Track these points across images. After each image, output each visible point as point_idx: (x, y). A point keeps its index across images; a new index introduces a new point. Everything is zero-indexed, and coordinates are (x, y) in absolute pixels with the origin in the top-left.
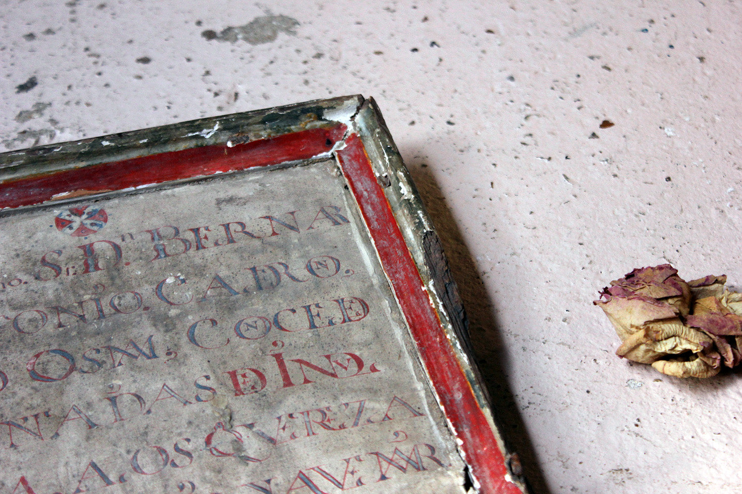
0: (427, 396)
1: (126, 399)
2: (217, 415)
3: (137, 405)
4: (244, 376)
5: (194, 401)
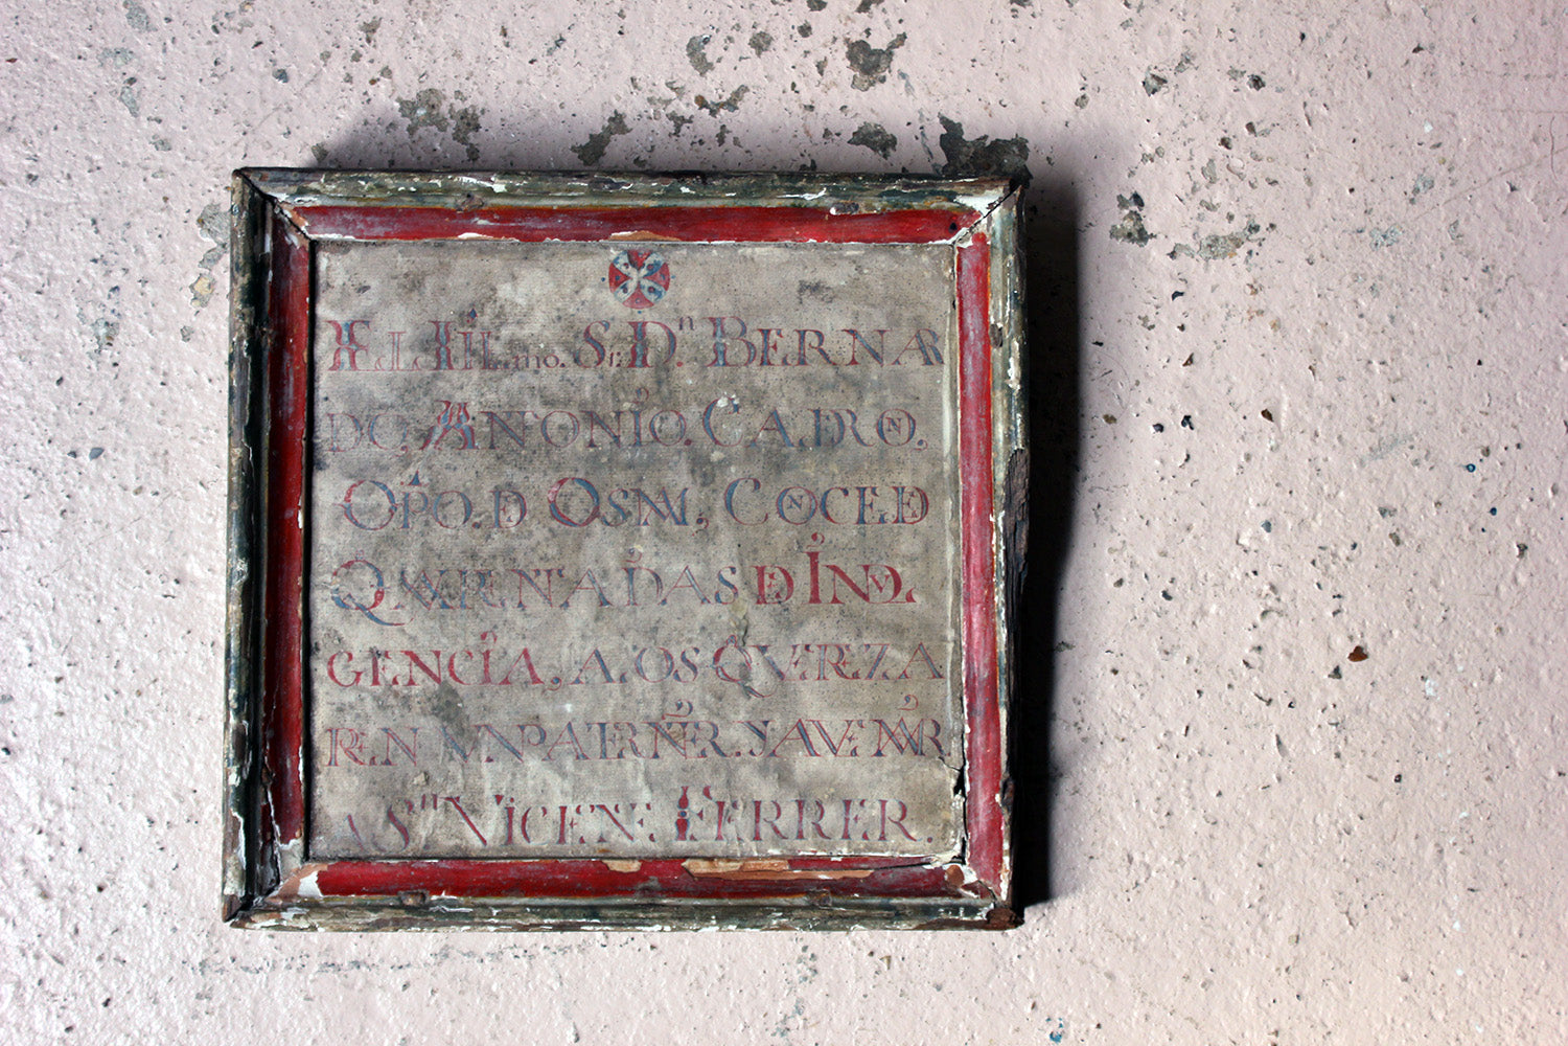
0: (954, 651)
1: (644, 575)
2: (732, 624)
3: (653, 589)
4: (772, 576)
5: (712, 600)
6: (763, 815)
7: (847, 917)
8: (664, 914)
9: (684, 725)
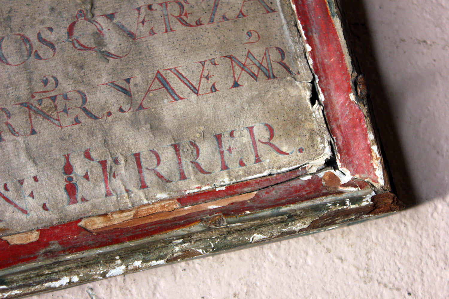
6: (144, 165)
7: (244, 229)
8: (69, 266)
9: (54, 99)
